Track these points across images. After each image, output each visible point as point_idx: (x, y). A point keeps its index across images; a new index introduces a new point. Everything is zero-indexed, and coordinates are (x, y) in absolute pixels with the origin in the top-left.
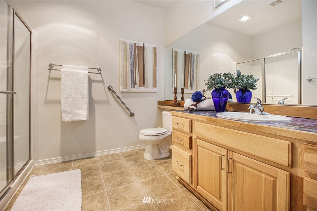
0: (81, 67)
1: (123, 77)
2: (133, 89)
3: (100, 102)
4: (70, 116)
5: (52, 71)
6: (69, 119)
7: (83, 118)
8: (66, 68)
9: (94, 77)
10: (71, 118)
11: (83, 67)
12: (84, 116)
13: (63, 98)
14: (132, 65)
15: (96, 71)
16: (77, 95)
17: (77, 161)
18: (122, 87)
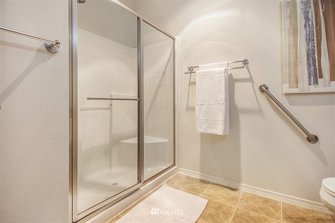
0: (218, 63)
1: (288, 66)
2: (312, 86)
3: (247, 111)
4: (204, 127)
5: (192, 74)
6: (203, 131)
7: (219, 131)
8: (203, 69)
9: (237, 74)
10: (205, 130)
11: (221, 63)
12: (219, 129)
13: (198, 104)
14: (309, 40)
15: (241, 65)
16: (212, 101)
17: (215, 186)
18: (287, 85)
